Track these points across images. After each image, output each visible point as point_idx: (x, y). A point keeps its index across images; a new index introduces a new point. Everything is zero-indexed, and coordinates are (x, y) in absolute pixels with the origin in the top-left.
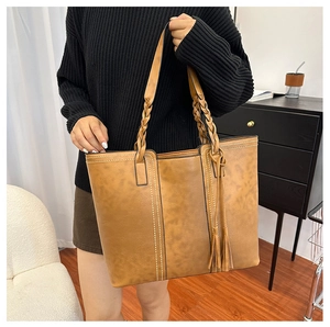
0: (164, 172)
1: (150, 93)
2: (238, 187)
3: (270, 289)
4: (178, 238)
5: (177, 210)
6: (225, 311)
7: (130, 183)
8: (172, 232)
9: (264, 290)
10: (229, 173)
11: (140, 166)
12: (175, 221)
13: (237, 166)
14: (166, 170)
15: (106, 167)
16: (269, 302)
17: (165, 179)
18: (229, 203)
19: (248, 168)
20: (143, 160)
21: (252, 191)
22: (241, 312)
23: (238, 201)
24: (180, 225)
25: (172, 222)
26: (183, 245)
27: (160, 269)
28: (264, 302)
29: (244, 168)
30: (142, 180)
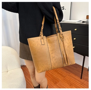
0: (48, 41)
2: (68, 43)
3: (81, 79)
4: (54, 57)
5: (53, 50)
6: (67, 84)
7: (40, 44)
8: (52, 56)
9: (79, 79)
10: (65, 40)
11: (42, 40)
12: (52, 53)
13: (67, 38)
14: (49, 40)
15: (34, 41)
16: (81, 82)
17: (49, 43)
18: (66, 48)
19: (70, 38)
20: (43, 38)
21: (71, 44)
22: (72, 85)
23: (68, 47)
24: (54, 54)
25: (52, 54)
26: (55, 59)
27: (50, 66)
28: (79, 82)
29: (69, 38)
30: (43, 43)
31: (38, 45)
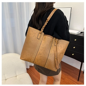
1: (49, 18)
3: (78, 81)
11: (40, 35)
12: (41, 50)
14: (45, 38)
15: (32, 31)
20: (41, 33)
26: (41, 57)
27: (33, 59)
30: (39, 38)
31: (34, 36)
